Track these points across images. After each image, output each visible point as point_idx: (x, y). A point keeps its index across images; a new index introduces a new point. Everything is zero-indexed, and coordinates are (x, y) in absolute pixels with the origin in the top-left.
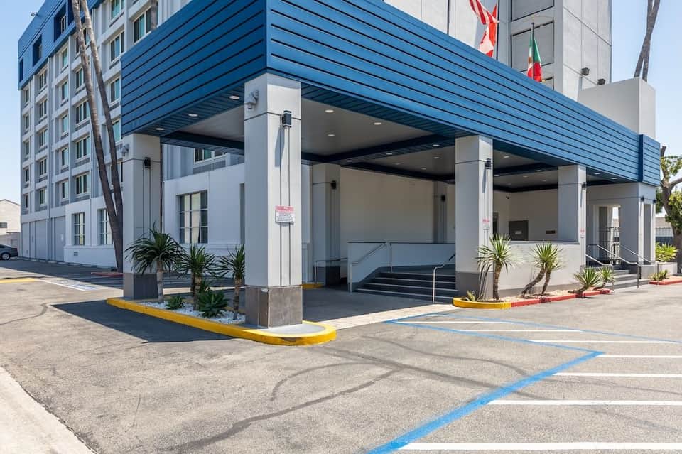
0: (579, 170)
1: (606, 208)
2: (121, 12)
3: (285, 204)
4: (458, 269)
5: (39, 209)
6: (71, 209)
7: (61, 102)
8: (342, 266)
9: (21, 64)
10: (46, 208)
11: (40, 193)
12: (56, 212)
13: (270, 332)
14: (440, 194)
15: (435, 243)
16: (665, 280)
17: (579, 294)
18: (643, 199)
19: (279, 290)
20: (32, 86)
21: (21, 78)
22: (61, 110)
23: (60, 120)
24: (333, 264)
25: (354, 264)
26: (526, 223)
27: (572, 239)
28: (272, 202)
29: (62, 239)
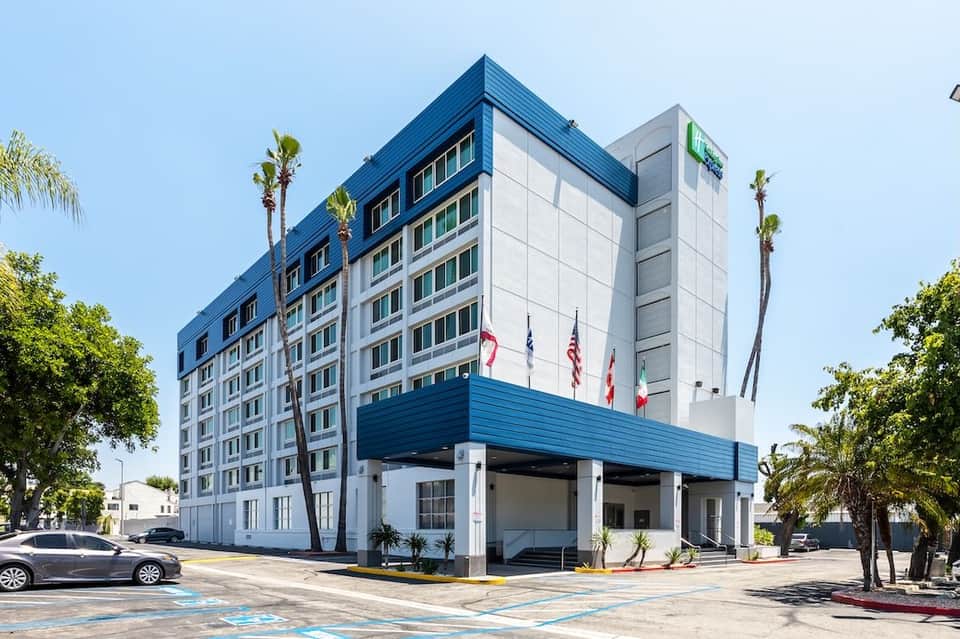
0: (675, 477)
1: (714, 501)
2: (297, 325)
3: (477, 511)
4: (579, 549)
5: (200, 495)
6: (241, 497)
7: (228, 397)
8: (498, 547)
9: (181, 357)
10: (210, 494)
11: (202, 481)
12: (222, 498)
13: (470, 578)
14: (573, 490)
15: (569, 529)
16: (758, 560)
17: (667, 567)
18: (739, 494)
19: (475, 557)
20: (194, 378)
21: (181, 368)
22: (229, 405)
23: (227, 414)
24: (493, 545)
25: (508, 545)
26: (648, 512)
27: (669, 527)
28: (472, 510)
29: (231, 522)
